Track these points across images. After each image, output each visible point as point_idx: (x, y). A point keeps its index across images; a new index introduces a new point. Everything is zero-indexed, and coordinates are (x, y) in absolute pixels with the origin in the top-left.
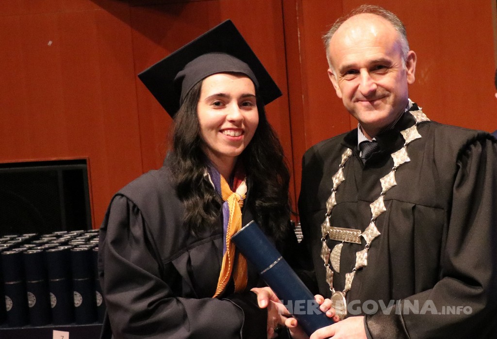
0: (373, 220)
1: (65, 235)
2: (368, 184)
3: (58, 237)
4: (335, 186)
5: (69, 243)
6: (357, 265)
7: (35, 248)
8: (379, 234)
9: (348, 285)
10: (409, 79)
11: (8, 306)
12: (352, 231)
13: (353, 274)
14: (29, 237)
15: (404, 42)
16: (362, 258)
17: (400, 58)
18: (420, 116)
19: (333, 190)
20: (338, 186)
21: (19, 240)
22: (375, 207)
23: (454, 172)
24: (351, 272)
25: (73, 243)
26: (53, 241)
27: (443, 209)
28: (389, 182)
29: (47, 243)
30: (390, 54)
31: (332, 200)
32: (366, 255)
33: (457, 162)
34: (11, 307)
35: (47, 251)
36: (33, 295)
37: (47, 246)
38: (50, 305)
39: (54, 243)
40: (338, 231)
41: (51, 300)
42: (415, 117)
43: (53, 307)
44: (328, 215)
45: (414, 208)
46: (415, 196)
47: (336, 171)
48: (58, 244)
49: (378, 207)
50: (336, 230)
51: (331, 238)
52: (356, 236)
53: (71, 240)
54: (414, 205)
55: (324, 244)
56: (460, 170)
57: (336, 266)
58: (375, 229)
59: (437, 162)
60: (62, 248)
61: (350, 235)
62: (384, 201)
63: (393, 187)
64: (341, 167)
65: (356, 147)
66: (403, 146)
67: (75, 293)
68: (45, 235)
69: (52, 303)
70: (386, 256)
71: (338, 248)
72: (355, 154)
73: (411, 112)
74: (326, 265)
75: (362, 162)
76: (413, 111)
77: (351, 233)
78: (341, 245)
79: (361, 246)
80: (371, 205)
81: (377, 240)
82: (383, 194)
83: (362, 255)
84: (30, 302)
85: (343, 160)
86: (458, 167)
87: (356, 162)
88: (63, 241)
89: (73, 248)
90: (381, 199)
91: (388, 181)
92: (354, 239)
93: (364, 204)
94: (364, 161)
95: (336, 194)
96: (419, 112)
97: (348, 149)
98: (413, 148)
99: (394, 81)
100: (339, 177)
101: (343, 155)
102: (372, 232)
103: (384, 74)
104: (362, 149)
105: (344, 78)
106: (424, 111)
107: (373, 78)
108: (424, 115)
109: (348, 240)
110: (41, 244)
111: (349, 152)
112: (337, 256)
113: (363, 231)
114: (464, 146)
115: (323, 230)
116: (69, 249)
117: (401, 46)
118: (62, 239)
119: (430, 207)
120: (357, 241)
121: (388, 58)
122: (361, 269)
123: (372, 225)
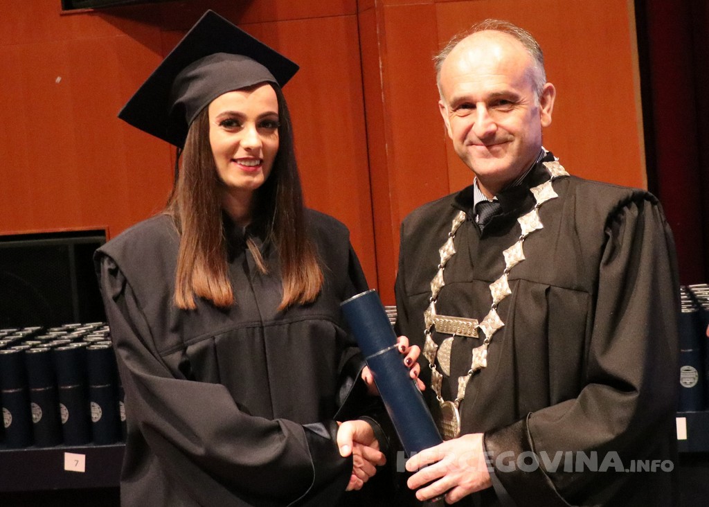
0: (494, 307)
1: (78, 329)
2: (486, 258)
3: (70, 331)
4: (443, 261)
5: (85, 339)
6: (473, 367)
7: (41, 345)
8: (503, 325)
9: (461, 393)
10: (544, 120)
11: (6, 421)
12: (466, 321)
13: (468, 378)
14: (33, 331)
15: (539, 70)
16: (480, 357)
17: (532, 91)
18: (556, 169)
19: (441, 267)
20: (447, 261)
21: (19, 335)
22: (496, 289)
23: (601, 243)
24: (466, 375)
25: (89, 339)
26: (63, 337)
27: (586, 292)
28: (515, 256)
29: (55, 339)
30: (517, 85)
31: (439, 281)
32: (485, 353)
33: (605, 229)
34: (10, 422)
35: (56, 349)
36: (38, 407)
37: (55, 343)
38: (60, 419)
39: (64, 339)
40: (447, 320)
41: (62, 413)
42: (550, 170)
43: (64, 422)
44: (433, 300)
45: (548, 291)
46: (550, 275)
47: (444, 241)
48: (69, 340)
49: (500, 289)
50: (444, 319)
51: (437, 331)
52: (472, 328)
53: (86, 335)
54: (548, 286)
55: (429, 338)
56: (610, 240)
57: (446, 367)
58: (497, 319)
59: (580, 230)
60: (75, 345)
61: (463, 325)
62: (508, 281)
63: (521, 262)
64: (451, 235)
65: (471, 210)
66: (534, 208)
67: (92, 403)
68: (52, 329)
69: (63, 417)
70: (510, 355)
71: (447, 344)
72: (470, 219)
73: (544, 163)
74: (432, 367)
75: (480, 229)
76: (548, 161)
77: (465, 323)
78: (451, 339)
79: (479, 340)
80: (491, 287)
81: (499, 334)
82: (507, 272)
83: (480, 352)
84: (34, 416)
85: (453, 226)
86: (607, 237)
87: (471, 228)
88: (77, 336)
89: (89, 346)
90: (504, 278)
91: (514, 254)
92: (469, 332)
93: (480, 284)
94: (482, 228)
95: (443, 271)
96: (555, 163)
97: (461, 212)
98: (546, 211)
99: (521, 121)
100: (448, 250)
101: (454, 221)
102: (492, 322)
103: (507, 111)
104: (478, 211)
105: (455, 113)
106: (561, 163)
107: (493, 117)
108: (561, 167)
109: (460, 333)
110: (47, 341)
111: (461, 215)
112: (447, 354)
113: (480, 321)
114: (614, 208)
115: (427, 320)
116: (83, 347)
117: (533, 76)
118: (75, 334)
119: (570, 289)
120: (474, 334)
121: (514, 91)
122: (478, 371)
123: (493, 313)
